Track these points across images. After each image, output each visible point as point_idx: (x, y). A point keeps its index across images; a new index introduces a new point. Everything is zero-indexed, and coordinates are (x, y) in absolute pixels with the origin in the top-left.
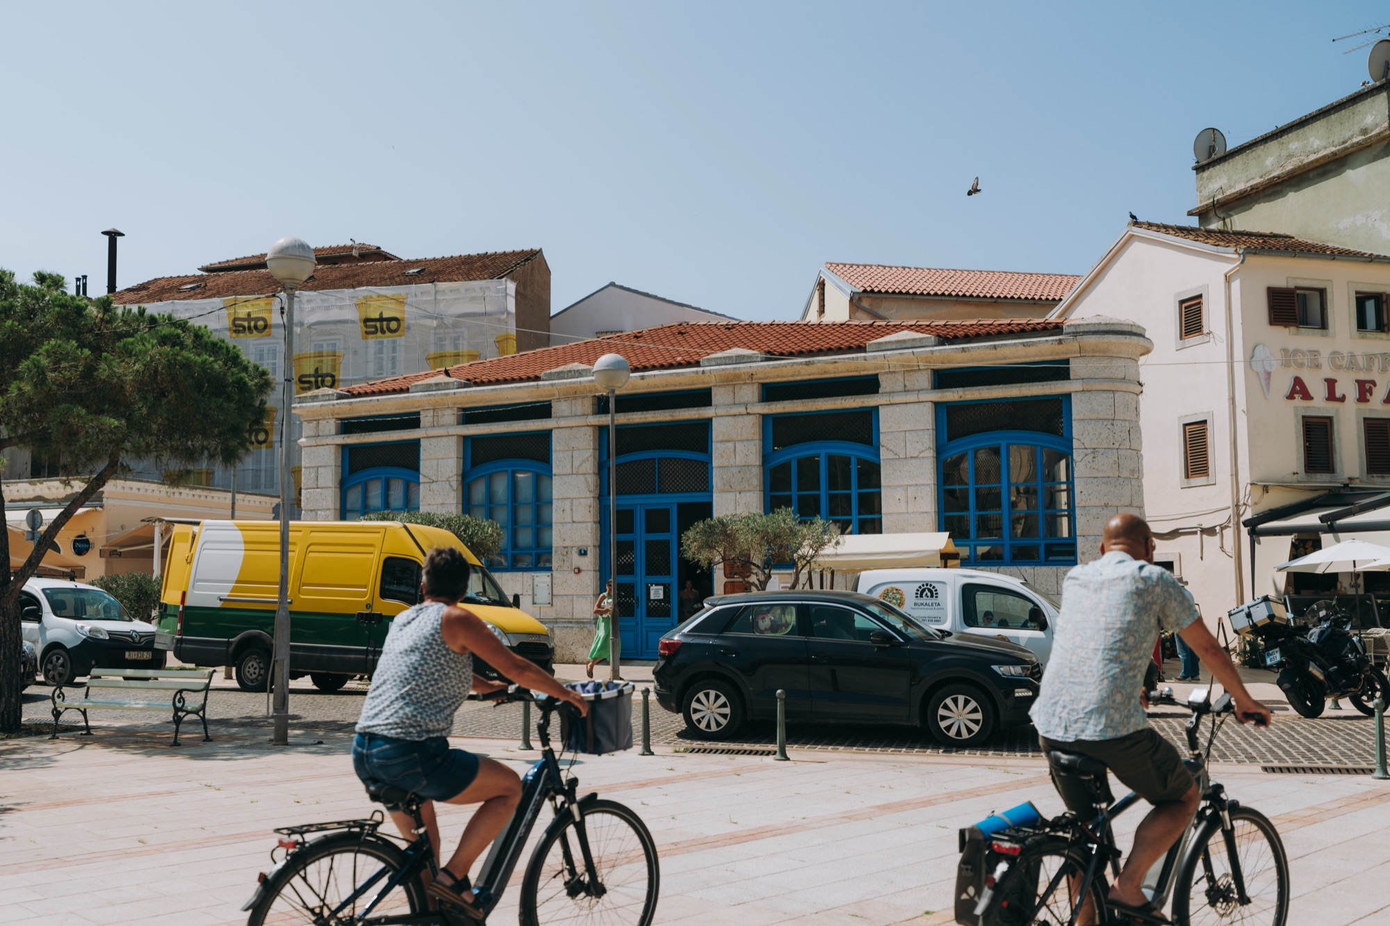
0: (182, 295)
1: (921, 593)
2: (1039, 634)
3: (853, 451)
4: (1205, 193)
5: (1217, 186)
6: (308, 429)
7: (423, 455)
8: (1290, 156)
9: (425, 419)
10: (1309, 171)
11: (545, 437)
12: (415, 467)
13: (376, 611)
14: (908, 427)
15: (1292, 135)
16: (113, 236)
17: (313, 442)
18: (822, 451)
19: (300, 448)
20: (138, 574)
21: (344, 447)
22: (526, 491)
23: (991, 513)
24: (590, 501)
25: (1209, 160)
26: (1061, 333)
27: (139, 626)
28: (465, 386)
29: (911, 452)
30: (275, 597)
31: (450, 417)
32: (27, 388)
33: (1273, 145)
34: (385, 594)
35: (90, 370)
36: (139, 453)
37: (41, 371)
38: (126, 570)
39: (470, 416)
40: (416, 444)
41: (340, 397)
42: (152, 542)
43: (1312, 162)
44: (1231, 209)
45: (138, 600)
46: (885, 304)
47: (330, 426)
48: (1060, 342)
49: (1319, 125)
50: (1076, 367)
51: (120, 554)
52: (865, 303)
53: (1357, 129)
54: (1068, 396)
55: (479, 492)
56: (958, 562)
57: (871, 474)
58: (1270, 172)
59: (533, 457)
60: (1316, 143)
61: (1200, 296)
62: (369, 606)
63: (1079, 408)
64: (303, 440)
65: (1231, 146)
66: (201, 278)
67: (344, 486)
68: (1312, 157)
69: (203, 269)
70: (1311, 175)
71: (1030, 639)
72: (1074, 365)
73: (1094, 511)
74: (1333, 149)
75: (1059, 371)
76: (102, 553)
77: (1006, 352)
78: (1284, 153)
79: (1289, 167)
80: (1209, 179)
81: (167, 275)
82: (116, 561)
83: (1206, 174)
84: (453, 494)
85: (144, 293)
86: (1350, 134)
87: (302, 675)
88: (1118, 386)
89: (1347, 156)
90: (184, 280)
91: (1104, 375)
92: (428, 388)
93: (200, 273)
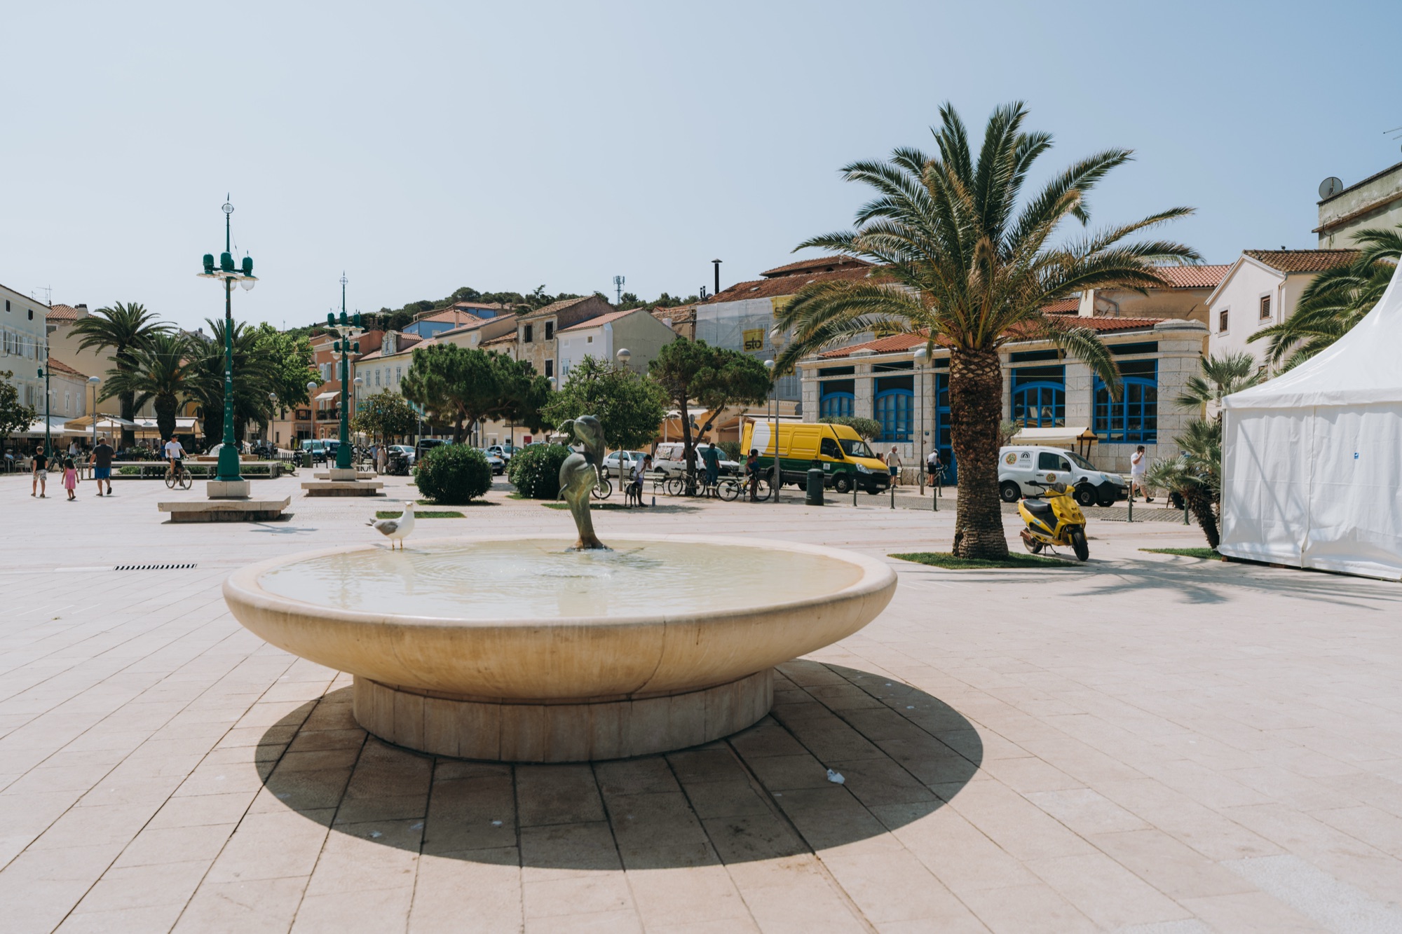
0: (751, 295)
1: (1023, 456)
2: (1067, 473)
3: (1054, 386)
4: (1322, 219)
5: (1328, 216)
6: (805, 374)
7: (856, 386)
8: (1363, 201)
9: (857, 369)
10: (1372, 210)
11: (910, 379)
12: (853, 392)
13: (819, 459)
14: (1079, 375)
15: (1365, 187)
16: (717, 263)
17: (807, 380)
18: (1039, 386)
19: (801, 383)
20: (732, 442)
21: (821, 382)
22: (903, 405)
23: (1117, 417)
24: (931, 409)
25: (1330, 197)
26: (1153, 329)
27: (733, 463)
28: (875, 354)
29: (1080, 387)
30: (774, 452)
31: (868, 368)
32: (696, 383)
33: (1356, 192)
34: (823, 452)
35: (715, 375)
36: (731, 403)
37: (700, 378)
38: (728, 439)
39: (877, 368)
40: (853, 381)
41: (819, 359)
42: (738, 425)
43: (1373, 205)
44: (1334, 230)
45: (733, 452)
46: (1116, 295)
47: (815, 372)
48: (1151, 333)
49: (1377, 182)
50: (1161, 346)
51: (725, 431)
52: (1103, 295)
53: (1394, 187)
54: (1156, 360)
55: (882, 406)
56: (1097, 441)
57: (1061, 397)
58: (1353, 209)
59: (906, 388)
60: (1375, 194)
61: (1269, 296)
62: (816, 457)
63: (1161, 367)
64: (803, 379)
65: (1345, 187)
66: (760, 283)
67: (821, 402)
68: (1373, 202)
69: (763, 275)
70: (1373, 212)
71: (1064, 475)
72: (1160, 345)
73: (1166, 417)
74: (1383, 198)
75: (1152, 347)
76: (717, 430)
77: (1127, 338)
78: (1361, 198)
79: (1362, 207)
80: (1325, 210)
81: (744, 281)
82: (723, 434)
83: (1323, 207)
84: (869, 405)
85: (732, 293)
86: (1390, 190)
87: (794, 483)
88: (1182, 355)
89: (1390, 203)
90: (752, 284)
91: (1175, 349)
92: (858, 355)
93: (763, 278)
